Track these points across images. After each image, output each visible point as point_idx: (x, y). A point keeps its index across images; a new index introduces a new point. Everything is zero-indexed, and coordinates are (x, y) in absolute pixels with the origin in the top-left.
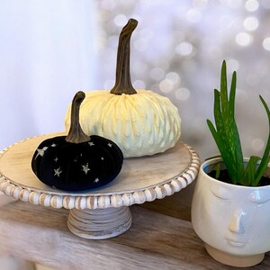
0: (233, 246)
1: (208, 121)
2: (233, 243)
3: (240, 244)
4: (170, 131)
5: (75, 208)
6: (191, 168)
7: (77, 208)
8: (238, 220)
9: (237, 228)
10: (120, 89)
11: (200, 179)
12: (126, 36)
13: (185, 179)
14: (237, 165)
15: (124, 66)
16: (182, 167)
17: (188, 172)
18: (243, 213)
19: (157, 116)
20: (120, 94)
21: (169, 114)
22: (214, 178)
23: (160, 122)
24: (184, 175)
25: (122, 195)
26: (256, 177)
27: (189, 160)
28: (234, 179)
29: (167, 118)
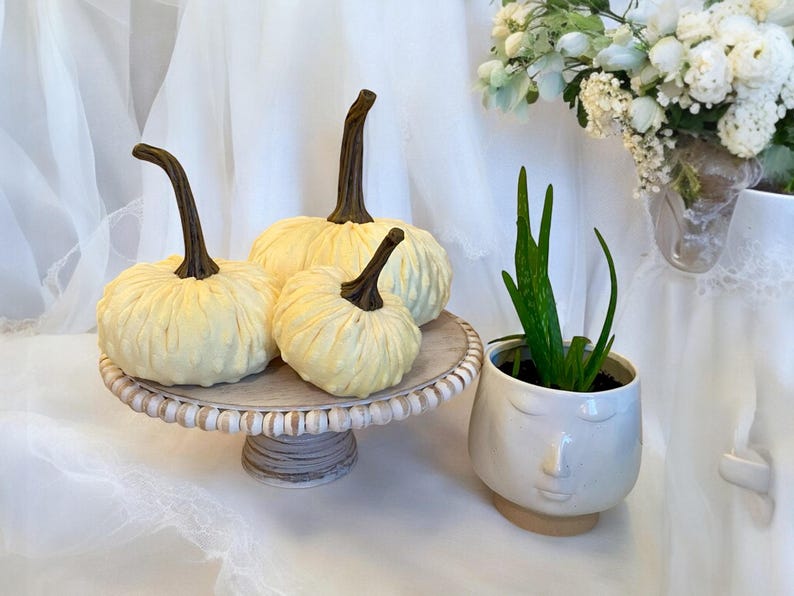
0: (549, 500)
1: (504, 272)
2: (548, 494)
3: (560, 497)
4: (430, 287)
5: (262, 434)
6: (468, 358)
7: (267, 433)
8: (559, 454)
9: (558, 468)
10: (343, 214)
11: (487, 378)
12: (355, 120)
13: (461, 378)
14: (551, 352)
15: (351, 173)
16: (453, 357)
17: (465, 365)
18: (567, 440)
19: (406, 261)
20: (342, 223)
21: (429, 259)
22: (510, 374)
23: (411, 273)
24: (458, 371)
25: (349, 408)
26: (587, 374)
27: (463, 344)
28: (547, 377)
29: (424, 265)
